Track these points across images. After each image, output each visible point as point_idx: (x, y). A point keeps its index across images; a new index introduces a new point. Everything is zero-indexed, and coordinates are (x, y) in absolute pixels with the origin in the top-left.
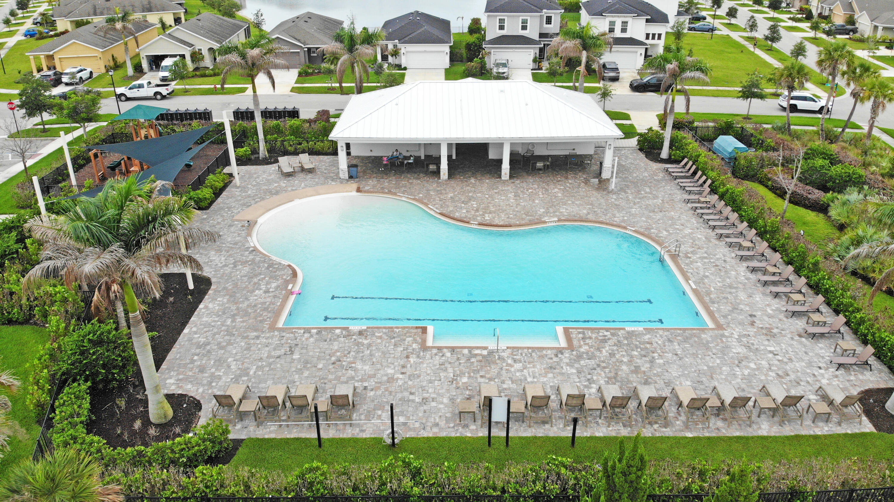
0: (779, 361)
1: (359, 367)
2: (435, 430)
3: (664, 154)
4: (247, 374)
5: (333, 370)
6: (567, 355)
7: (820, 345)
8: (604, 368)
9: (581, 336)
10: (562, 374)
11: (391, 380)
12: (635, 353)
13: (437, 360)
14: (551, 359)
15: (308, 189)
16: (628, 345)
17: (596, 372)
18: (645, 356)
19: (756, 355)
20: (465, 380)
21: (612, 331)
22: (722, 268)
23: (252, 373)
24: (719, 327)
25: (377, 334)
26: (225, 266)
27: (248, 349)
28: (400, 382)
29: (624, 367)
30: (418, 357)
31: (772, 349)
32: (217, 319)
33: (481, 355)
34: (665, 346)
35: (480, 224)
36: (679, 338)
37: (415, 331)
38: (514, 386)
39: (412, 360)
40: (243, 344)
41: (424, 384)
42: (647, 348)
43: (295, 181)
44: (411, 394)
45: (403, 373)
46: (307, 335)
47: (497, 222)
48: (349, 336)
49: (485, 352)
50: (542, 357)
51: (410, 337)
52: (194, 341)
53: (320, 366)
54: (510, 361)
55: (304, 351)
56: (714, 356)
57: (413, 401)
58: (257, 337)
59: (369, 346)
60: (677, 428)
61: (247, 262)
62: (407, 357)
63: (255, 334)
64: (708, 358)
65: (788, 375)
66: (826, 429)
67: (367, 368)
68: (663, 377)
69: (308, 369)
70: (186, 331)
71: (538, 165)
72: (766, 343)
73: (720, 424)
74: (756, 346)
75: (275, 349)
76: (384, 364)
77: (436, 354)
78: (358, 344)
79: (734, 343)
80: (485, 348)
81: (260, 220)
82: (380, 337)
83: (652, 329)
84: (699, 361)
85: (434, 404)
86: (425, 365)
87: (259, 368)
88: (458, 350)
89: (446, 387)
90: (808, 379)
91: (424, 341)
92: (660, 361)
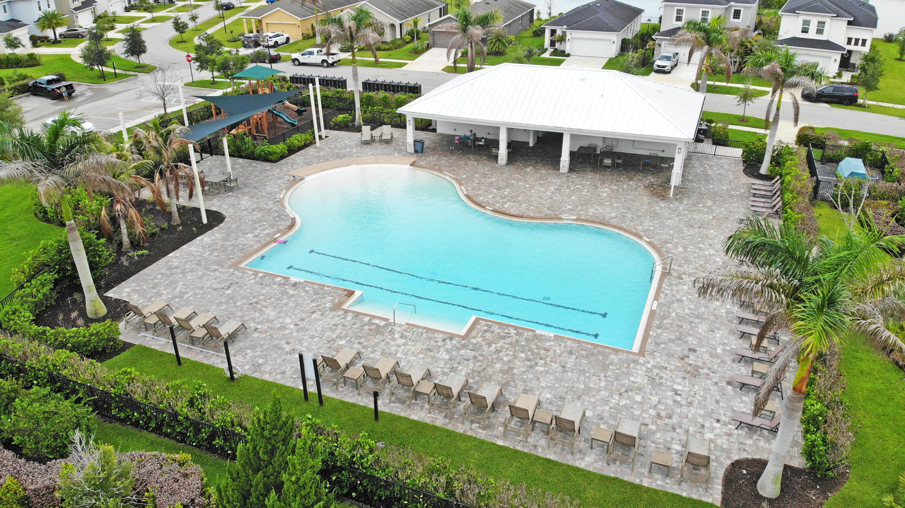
0: (675, 401)
1: (268, 311)
3: (764, 169)
4: (182, 298)
5: (246, 309)
6: (454, 343)
7: (744, 398)
8: (479, 361)
9: (485, 328)
10: (433, 358)
11: (283, 327)
12: (522, 356)
13: (335, 320)
14: (436, 342)
15: (372, 157)
16: (523, 346)
17: (466, 362)
18: (529, 360)
19: (654, 389)
20: (341, 342)
21: (519, 330)
23: (186, 297)
24: (642, 352)
25: (307, 288)
26: (246, 210)
27: (200, 278)
28: (287, 332)
29: (498, 365)
30: (322, 314)
31: (679, 388)
32: (200, 250)
33: (377, 325)
34: (560, 356)
35: (494, 211)
36: (583, 352)
37: (341, 292)
38: (378, 357)
39: (314, 316)
40: (200, 273)
41: (305, 337)
42: (539, 354)
43: (367, 149)
44: (287, 342)
45: (296, 325)
46: (252, 277)
47: (512, 212)
48: (283, 285)
49: (382, 323)
50: (429, 339)
51: (333, 297)
52: (170, 264)
53: (238, 304)
54: (397, 336)
55: (238, 289)
56: (603, 378)
59: (292, 296)
60: (495, 433)
61: (264, 209)
62: (313, 312)
63: (216, 267)
64: (595, 378)
65: (670, 417)
66: (659, 483)
67: (272, 313)
69: (228, 304)
70: (171, 254)
71: (605, 161)
72: (679, 380)
73: (543, 442)
74: (662, 381)
75: (218, 283)
76: (289, 314)
77: (339, 316)
78: (284, 293)
79: (640, 372)
80: (385, 320)
81: (307, 179)
82: (307, 292)
83: (562, 338)
84: (582, 378)
86: (321, 323)
88: (362, 316)
90: (691, 428)
91: (342, 303)
92: (540, 369)
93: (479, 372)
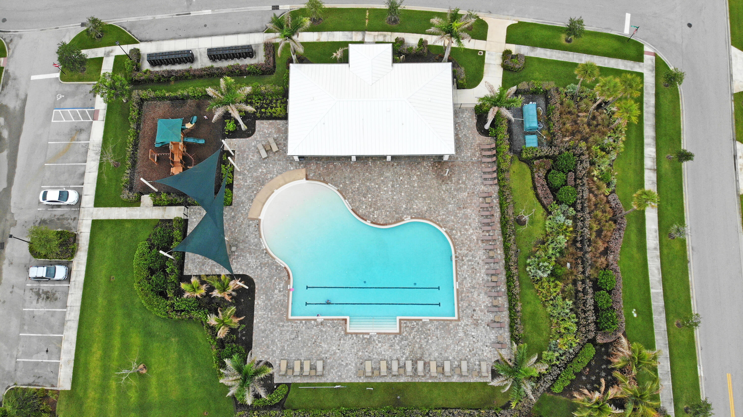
0: (473, 341)
1: (323, 345)
2: (350, 379)
3: (486, 127)
4: (285, 350)
5: (314, 347)
6: (398, 338)
7: (493, 331)
8: (410, 346)
9: (405, 325)
10: (394, 349)
11: (335, 353)
12: (423, 336)
13: (351, 342)
14: (392, 340)
15: (280, 177)
16: (421, 331)
17: (406, 348)
18: (425, 338)
19: (466, 338)
20: (360, 353)
21: (417, 322)
22: (475, 271)
23: (286, 349)
24: (459, 318)
25: (328, 325)
26: (257, 268)
27: (281, 334)
28: (338, 355)
29: (417, 345)
30: (344, 340)
31: (473, 334)
32: (264, 313)
33: (367, 338)
34: (434, 332)
35: (372, 223)
36: (441, 326)
37: (342, 322)
38: (377, 357)
39: (342, 341)
40: (278, 330)
41: (346, 356)
42: (427, 333)
43: (270, 165)
44: (342, 361)
45: (339, 350)
46: (301, 325)
47: (380, 221)
48: (317, 325)
49: (368, 337)
50: (389, 339)
51: (340, 326)
52: (260, 328)
53: (309, 345)
54: (377, 342)
55: (302, 335)
56: (450, 338)
57: (343, 365)
58: (283, 326)
59: (326, 332)
60: (427, 378)
61: (265, 264)
62: (340, 340)
63: (281, 323)
64: (448, 339)
65: (473, 350)
66: (475, 379)
67: (326, 346)
68: (429, 351)
69: (305, 346)
70: (255, 321)
72: (473, 330)
73: (441, 376)
74: (468, 332)
75: (291, 334)
76: (332, 344)
77: (350, 338)
78: (321, 331)
79: (460, 330)
80: (368, 334)
81: (261, 217)
82: (329, 327)
83: (432, 320)
84: (444, 341)
85: (350, 366)
86: (346, 345)
87: (288, 345)
88: (359, 335)
89: (354, 357)
90: (480, 353)
91: (346, 329)
92: (430, 341)
93: (412, 351)
